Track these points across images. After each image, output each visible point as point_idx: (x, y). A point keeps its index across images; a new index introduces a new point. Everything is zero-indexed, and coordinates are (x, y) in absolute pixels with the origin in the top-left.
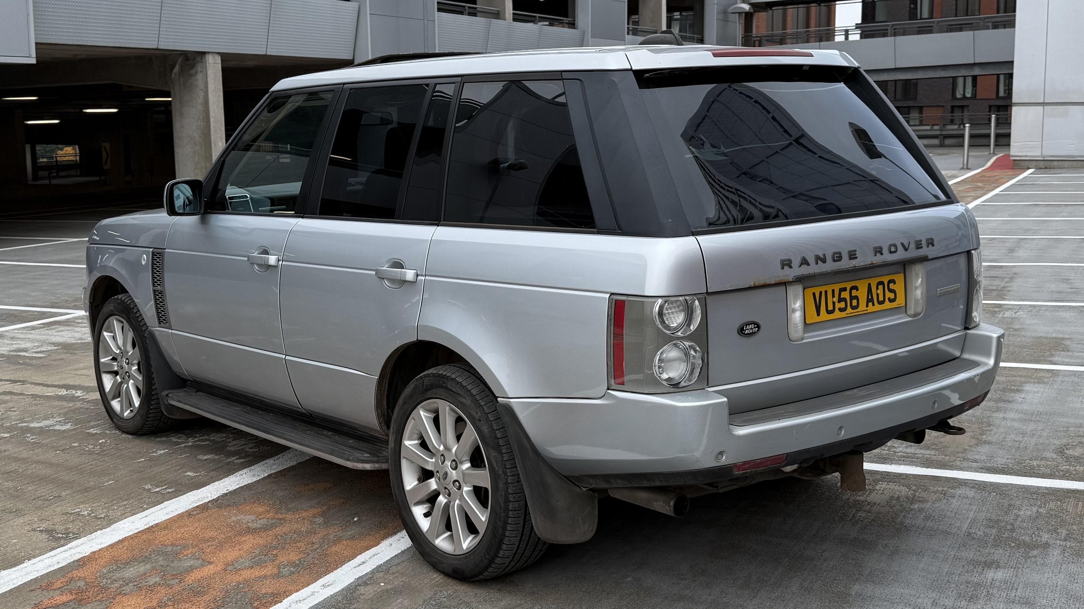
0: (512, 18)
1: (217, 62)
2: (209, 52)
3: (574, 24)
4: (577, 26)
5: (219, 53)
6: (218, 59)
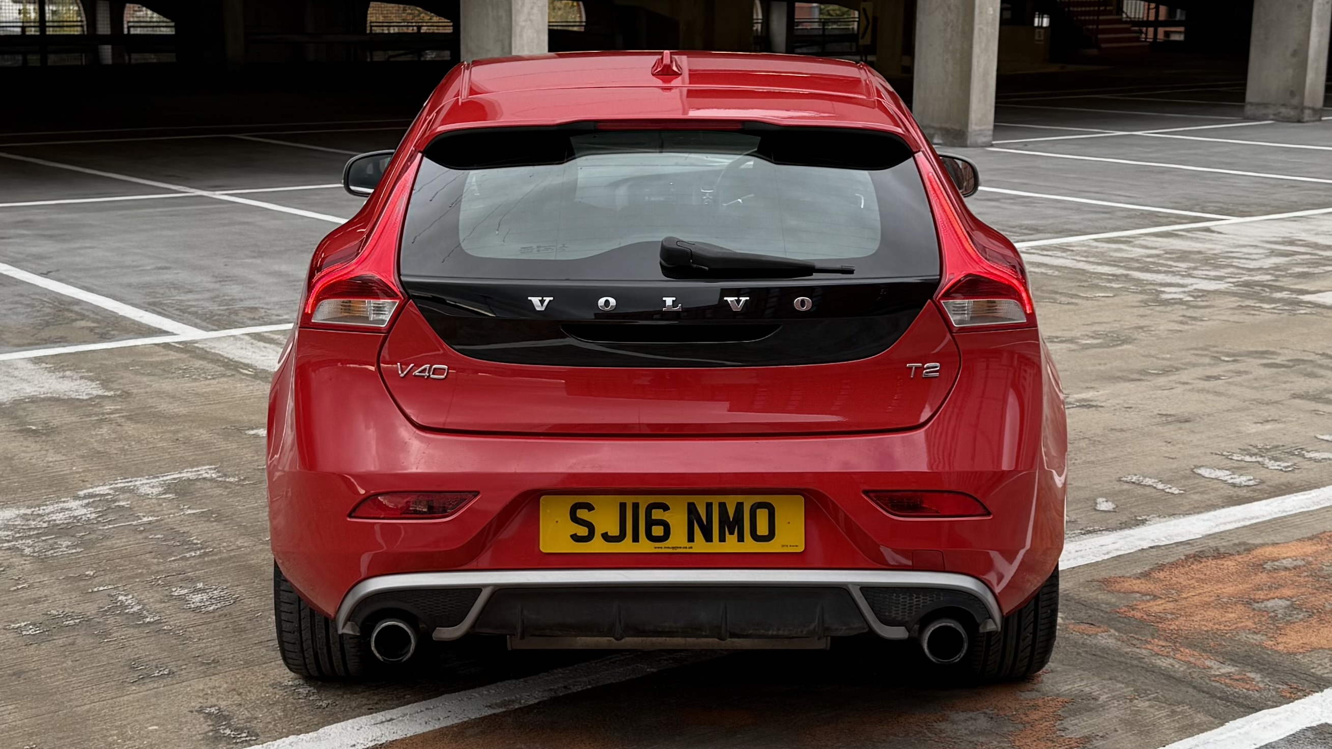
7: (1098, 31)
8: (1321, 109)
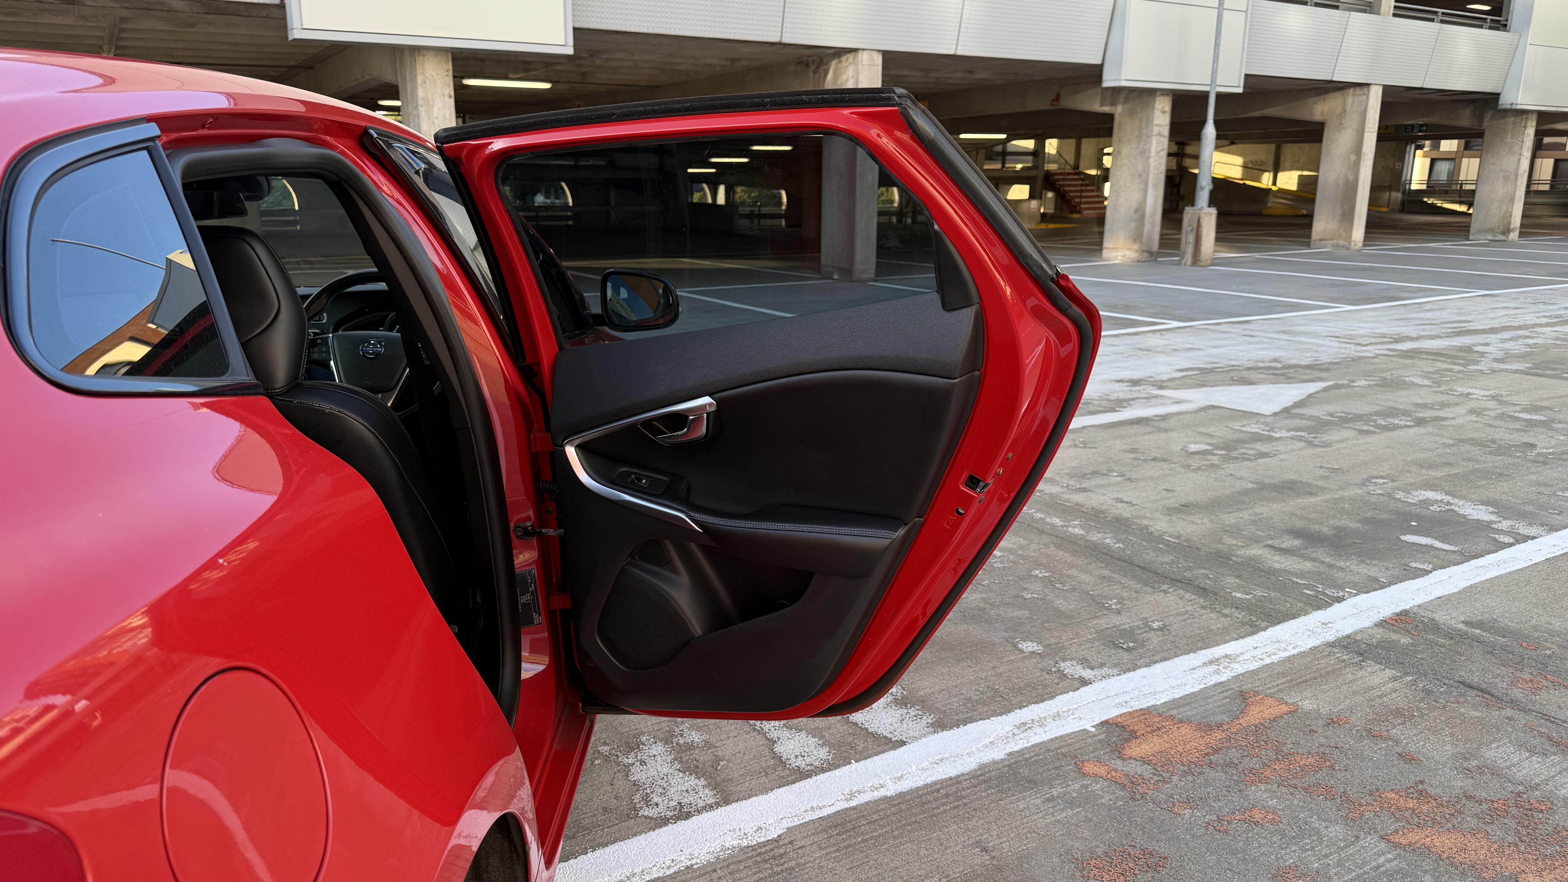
0: (1392, 11)
1: (876, 63)
2: (863, 49)
3: (1505, 26)
4: (1510, 28)
5: (879, 51)
6: (878, 59)
7: (1081, 203)
8: (1158, 253)
